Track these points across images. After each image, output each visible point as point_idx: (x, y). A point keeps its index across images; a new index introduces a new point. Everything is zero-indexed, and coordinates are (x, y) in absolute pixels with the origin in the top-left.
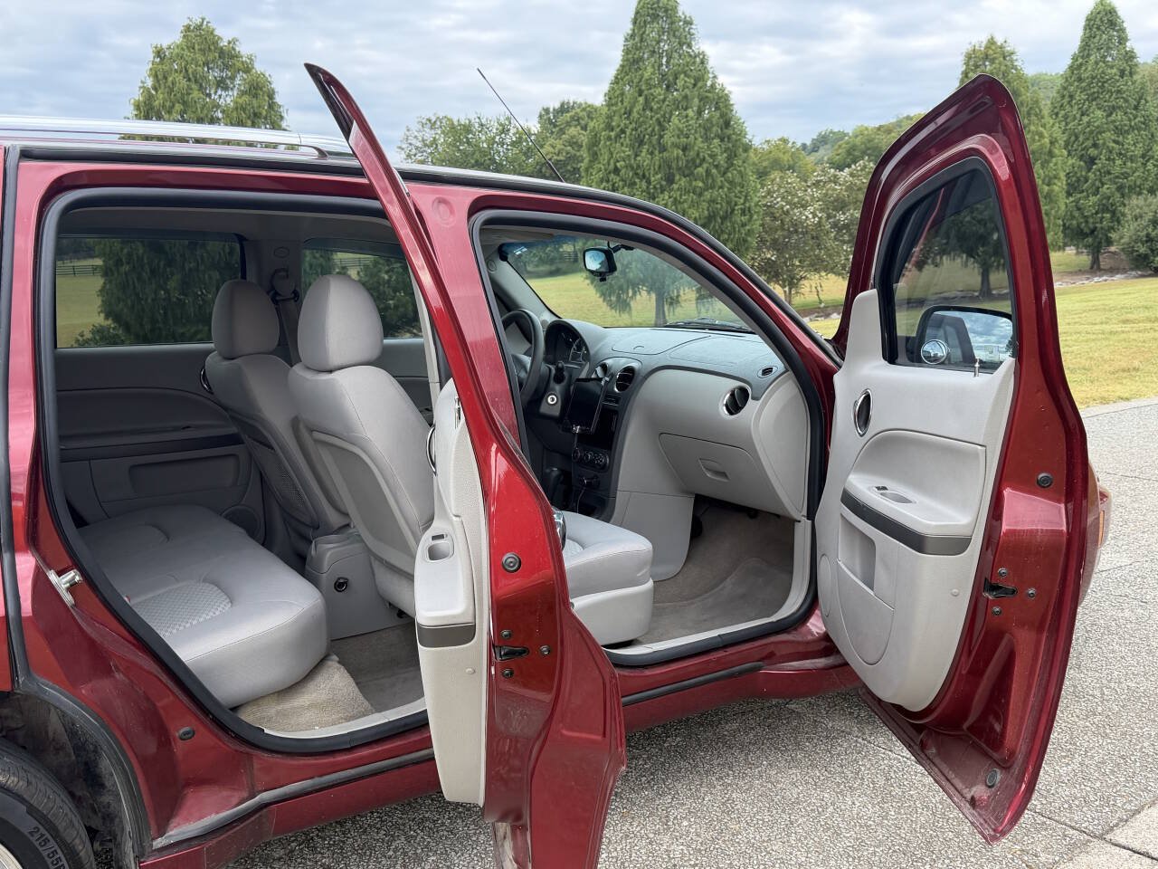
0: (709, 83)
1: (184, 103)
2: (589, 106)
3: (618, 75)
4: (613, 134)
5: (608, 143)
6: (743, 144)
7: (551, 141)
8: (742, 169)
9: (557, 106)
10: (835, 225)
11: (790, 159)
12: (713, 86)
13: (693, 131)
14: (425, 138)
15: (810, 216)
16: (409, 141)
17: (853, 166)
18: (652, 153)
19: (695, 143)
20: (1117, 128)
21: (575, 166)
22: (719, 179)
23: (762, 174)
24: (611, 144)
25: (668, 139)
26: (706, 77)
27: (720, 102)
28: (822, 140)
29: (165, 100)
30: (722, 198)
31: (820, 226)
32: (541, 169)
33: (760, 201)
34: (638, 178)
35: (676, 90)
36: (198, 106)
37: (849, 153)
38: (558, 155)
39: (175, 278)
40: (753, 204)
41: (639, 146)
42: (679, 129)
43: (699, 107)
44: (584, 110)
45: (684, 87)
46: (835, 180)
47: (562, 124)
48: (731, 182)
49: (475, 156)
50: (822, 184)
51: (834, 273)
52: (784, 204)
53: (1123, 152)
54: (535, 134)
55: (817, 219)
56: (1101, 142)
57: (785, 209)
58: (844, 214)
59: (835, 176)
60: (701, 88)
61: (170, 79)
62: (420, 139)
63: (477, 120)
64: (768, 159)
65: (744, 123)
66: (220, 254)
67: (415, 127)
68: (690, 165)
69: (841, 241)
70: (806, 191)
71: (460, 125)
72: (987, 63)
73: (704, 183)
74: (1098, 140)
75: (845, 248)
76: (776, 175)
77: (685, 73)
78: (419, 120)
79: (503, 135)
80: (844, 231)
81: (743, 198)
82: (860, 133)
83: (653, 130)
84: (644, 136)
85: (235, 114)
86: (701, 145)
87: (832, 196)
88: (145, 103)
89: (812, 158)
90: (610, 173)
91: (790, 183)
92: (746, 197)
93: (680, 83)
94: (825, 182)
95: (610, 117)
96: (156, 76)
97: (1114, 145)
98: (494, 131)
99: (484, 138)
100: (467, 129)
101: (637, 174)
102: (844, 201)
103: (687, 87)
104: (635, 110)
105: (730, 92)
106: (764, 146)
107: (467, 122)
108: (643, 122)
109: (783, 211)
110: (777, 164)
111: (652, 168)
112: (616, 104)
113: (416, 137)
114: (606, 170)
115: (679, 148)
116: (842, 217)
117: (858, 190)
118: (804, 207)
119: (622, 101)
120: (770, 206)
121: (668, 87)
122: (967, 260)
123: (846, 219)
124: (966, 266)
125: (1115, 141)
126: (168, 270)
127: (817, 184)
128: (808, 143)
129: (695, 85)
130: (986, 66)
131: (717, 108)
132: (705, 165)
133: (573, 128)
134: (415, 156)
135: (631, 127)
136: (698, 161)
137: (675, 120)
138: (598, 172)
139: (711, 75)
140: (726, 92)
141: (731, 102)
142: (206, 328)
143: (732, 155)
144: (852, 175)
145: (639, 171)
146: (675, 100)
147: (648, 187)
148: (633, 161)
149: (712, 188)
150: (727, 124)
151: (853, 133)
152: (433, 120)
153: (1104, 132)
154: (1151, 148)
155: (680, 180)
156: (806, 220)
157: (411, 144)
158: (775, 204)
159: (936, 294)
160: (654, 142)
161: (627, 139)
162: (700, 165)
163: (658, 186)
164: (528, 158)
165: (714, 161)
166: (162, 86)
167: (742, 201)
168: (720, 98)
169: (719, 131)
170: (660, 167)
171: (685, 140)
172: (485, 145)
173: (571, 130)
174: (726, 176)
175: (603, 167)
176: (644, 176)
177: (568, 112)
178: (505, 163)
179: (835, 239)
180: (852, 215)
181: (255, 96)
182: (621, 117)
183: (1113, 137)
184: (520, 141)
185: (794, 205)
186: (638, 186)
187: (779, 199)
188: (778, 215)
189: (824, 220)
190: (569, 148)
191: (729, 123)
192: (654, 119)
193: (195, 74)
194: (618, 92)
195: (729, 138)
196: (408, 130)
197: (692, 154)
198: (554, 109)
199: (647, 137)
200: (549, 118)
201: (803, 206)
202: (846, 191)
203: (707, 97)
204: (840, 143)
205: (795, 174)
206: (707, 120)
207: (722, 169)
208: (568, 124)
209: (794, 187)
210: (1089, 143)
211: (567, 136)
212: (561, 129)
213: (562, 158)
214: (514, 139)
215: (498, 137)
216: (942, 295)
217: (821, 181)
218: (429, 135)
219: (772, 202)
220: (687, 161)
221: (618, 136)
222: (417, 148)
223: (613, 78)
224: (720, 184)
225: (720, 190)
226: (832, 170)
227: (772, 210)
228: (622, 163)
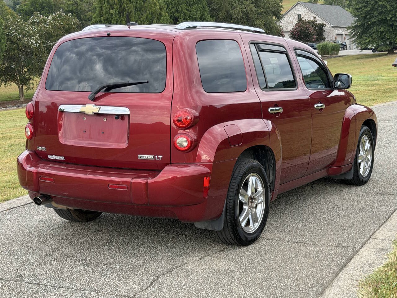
15: (34, 42)
17: (54, 15)
20: (187, 2)
46: (44, 21)
52: (17, 34)
53: (191, 15)
55: (38, 44)
56: (180, 9)
57: (18, 37)
74: (179, 8)
97: (187, 12)
118: (30, 36)
120: (9, 35)
125: (186, 9)
144: (54, 19)
153: (181, 4)
154: (204, 14)
156: (32, 44)
158: (12, 34)
183: (186, 7)
185: (24, 36)
187: (14, 31)
188: (15, 40)
189: (42, 45)
202: (52, 29)
209: (22, 25)
210: (174, 10)
217: (35, 22)
219: (10, 32)
226: (42, 16)
227: (11, 37)
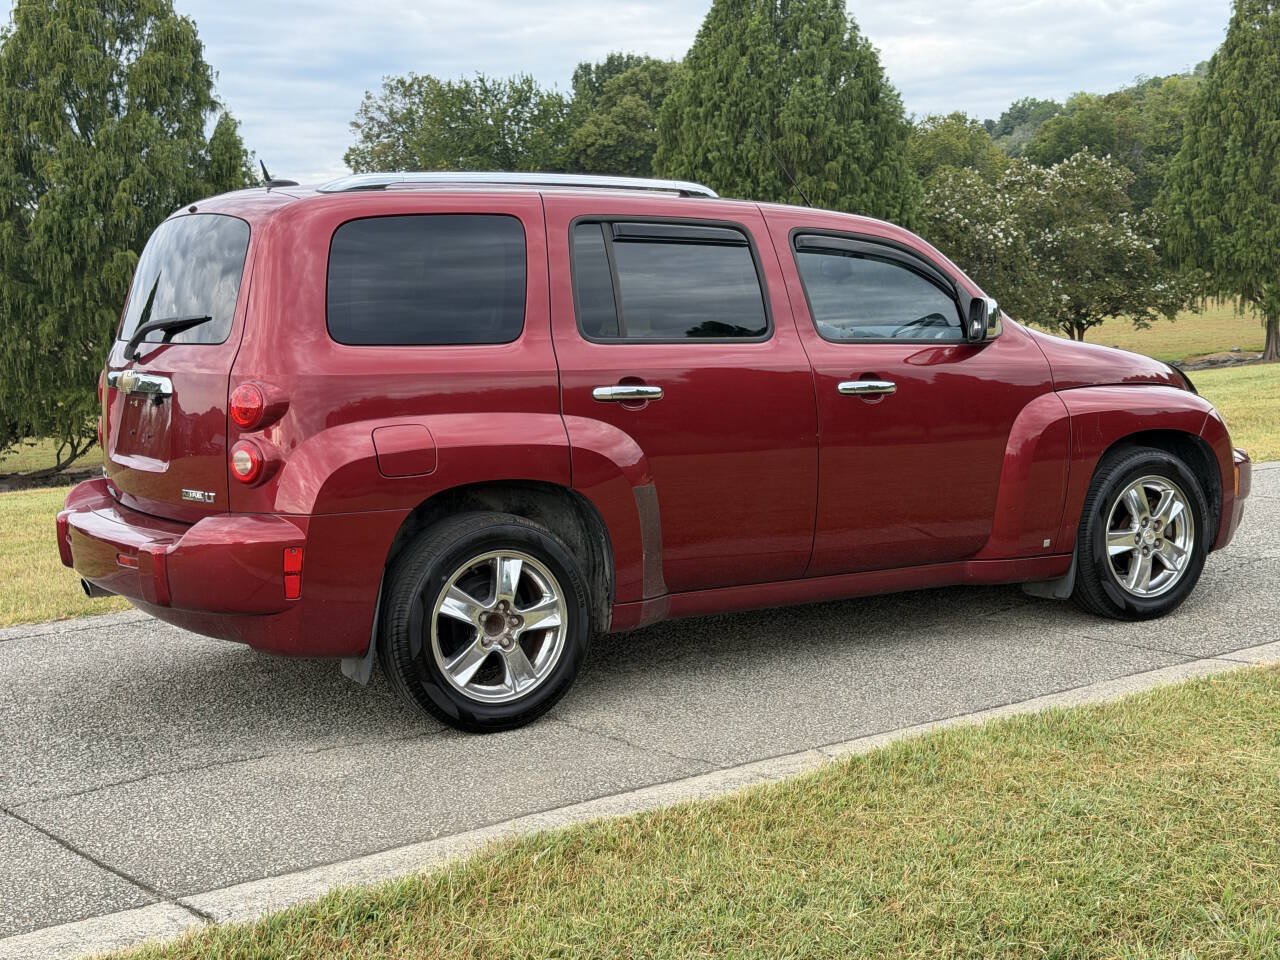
0: (846, 37)
1: (69, 62)
2: (654, 63)
3: (709, 22)
4: (701, 111)
5: (694, 124)
6: (897, 126)
7: (594, 116)
8: (897, 164)
9: (603, 61)
10: (1039, 249)
11: (967, 145)
12: (852, 40)
13: (823, 108)
14: (395, 109)
15: (1001, 235)
16: (370, 115)
17: (1066, 161)
18: (760, 140)
19: (825, 126)
21: (631, 154)
22: (862, 179)
23: (925, 170)
24: (699, 125)
25: (785, 118)
26: (842, 28)
27: (865, 65)
28: (1019, 116)
29: (40, 56)
30: (866, 206)
31: (1015, 251)
32: (577, 158)
33: (924, 212)
34: (740, 176)
35: (798, 47)
36: (90, 66)
37: (1061, 137)
38: (606, 138)
39: (50, 319)
40: (914, 216)
41: (741, 128)
42: (802, 104)
43: (831, 73)
44: (646, 68)
45: (809, 44)
46: (1038, 181)
47: (612, 90)
48: (879, 184)
49: (475, 139)
50: (1018, 186)
51: (1039, 322)
52: (961, 216)
54: (568, 106)
55: (1010, 240)
57: (962, 224)
58: (1052, 231)
59: (1038, 175)
60: (835, 43)
61: (47, 27)
62: (388, 110)
63: (479, 83)
64: (934, 146)
65: (899, 95)
66: (118, 284)
67: (378, 93)
68: (819, 156)
69: (1049, 273)
70: (995, 196)
71: (452, 90)
72: (1269, 7)
73: (838, 183)
75: (1054, 283)
76: (947, 172)
77: (810, 21)
78: (386, 81)
79: (519, 107)
80: (1053, 258)
81: (899, 207)
82: (1079, 104)
83: (763, 105)
84: (749, 114)
85: (144, 79)
86: (836, 129)
87: (1033, 205)
88: (9, 61)
89: (1002, 144)
90: (696, 167)
91: (969, 186)
92: (903, 205)
93: (802, 37)
94: (1023, 185)
95: (697, 86)
96: (26, 21)
98: (505, 100)
99: (488, 110)
100: (463, 95)
101: (738, 170)
102: (1051, 214)
103: (814, 44)
104: (735, 76)
105: (879, 51)
106: (927, 126)
107: (463, 85)
108: (747, 93)
109: (959, 227)
110: (947, 154)
111: (761, 162)
112: (706, 66)
113: (380, 108)
114: (690, 164)
115: (801, 132)
116: (1050, 237)
117: (1073, 196)
118: (992, 221)
119: (715, 63)
120: (939, 219)
121: (784, 42)
122: (1242, 305)
123: (1055, 240)
124: (1242, 312)
126: (40, 307)
127: (1010, 187)
128: (996, 119)
129: (825, 40)
130: (1267, 12)
131: (858, 74)
132: (841, 158)
133: (628, 97)
134: (378, 136)
135: (728, 100)
136: (830, 153)
137: (795, 91)
138: (680, 166)
139: (849, 25)
140: (872, 50)
141: (880, 65)
142: (92, 396)
143: (881, 144)
144: (1063, 173)
145: (741, 166)
146: (796, 61)
147: (754, 191)
148: (732, 151)
149: (853, 191)
150: (874, 97)
151: (1067, 105)
152: (409, 81)
155: (802, 179)
156: (994, 240)
157: (372, 119)
158: (947, 217)
159: (1199, 355)
160: (764, 123)
161: (724, 119)
162: (834, 158)
163: (770, 188)
164: (558, 141)
165: (854, 152)
166: (36, 37)
167: (897, 211)
168: (862, 58)
169: (862, 108)
170: (773, 159)
171: (811, 120)
172: (490, 122)
173: (625, 100)
174: (873, 174)
175: (686, 160)
176: (748, 173)
177: (619, 71)
178: (520, 149)
179: (1040, 269)
180: (1064, 234)
181: (174, 52)
182: (714, 85)
184: (545, 113)
185: (976, 219)
186: (739, 188)
187: (953, 210)
189: (1021, 241)
190: (623, 127)
191: (877, 95)
192: (764, 90)
193: (85, 18)
194: (709, 49)
195: (876, 118)
196: (369, 98)
197: (821, 141)
198: (598, 67)
199: (753, 115)
200: (590, 80)
201: (989, 220)
202: (1055, 197)
203: (844, 58)
204: (1046, 122)
205: (977, 172)
206: (844, 91)
207: (868, 164)
208: (621, 90)
209: (976, 192)
211: (620, 109)
212: (609, 98)
213: (611, 143)
214: (536, 113)
215: (511, 110)
216: (1207, 358)
217: (1015, 182)
218: (400, 104)
219: (943, 213)
220: (814, 151)
221: (709, 115)
222: (381, 125)
223: (702, 29)
224: (863, 185)
225: (865, 195)
226: (1034, 166)
227: (943, 225)
228: (715, 154)
